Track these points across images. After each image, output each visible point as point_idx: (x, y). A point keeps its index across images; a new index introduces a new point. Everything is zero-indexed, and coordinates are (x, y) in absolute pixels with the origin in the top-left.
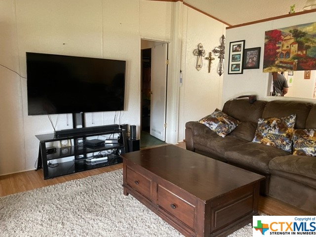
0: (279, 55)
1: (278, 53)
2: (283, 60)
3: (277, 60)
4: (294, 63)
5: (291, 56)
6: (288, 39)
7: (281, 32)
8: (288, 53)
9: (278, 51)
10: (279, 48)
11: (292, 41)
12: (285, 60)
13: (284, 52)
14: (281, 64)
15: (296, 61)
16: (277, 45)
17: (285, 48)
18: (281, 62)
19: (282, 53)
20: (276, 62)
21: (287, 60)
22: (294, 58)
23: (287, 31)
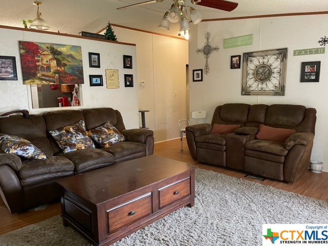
0: (39, 68)
1: (39, 66)
2: (44, 73)
3: (39, 73)
4: (56, 77)
5: (52, 70)
6: (46, 55)
7: (38, 45)
8: (49, 68)
9: (38, 64)
10: (38, 61)
11: (50, 57)
12: (47, 74)
13: (45, 66)
14: (43, 78)
15: (57, 75)
16: (36, 58)
17: (44, 62)
18: (43, 75)
19: (42, 67)
20: (38, 75)
21: (49, 74)
22: (55, 73)
23: (44, 47)
